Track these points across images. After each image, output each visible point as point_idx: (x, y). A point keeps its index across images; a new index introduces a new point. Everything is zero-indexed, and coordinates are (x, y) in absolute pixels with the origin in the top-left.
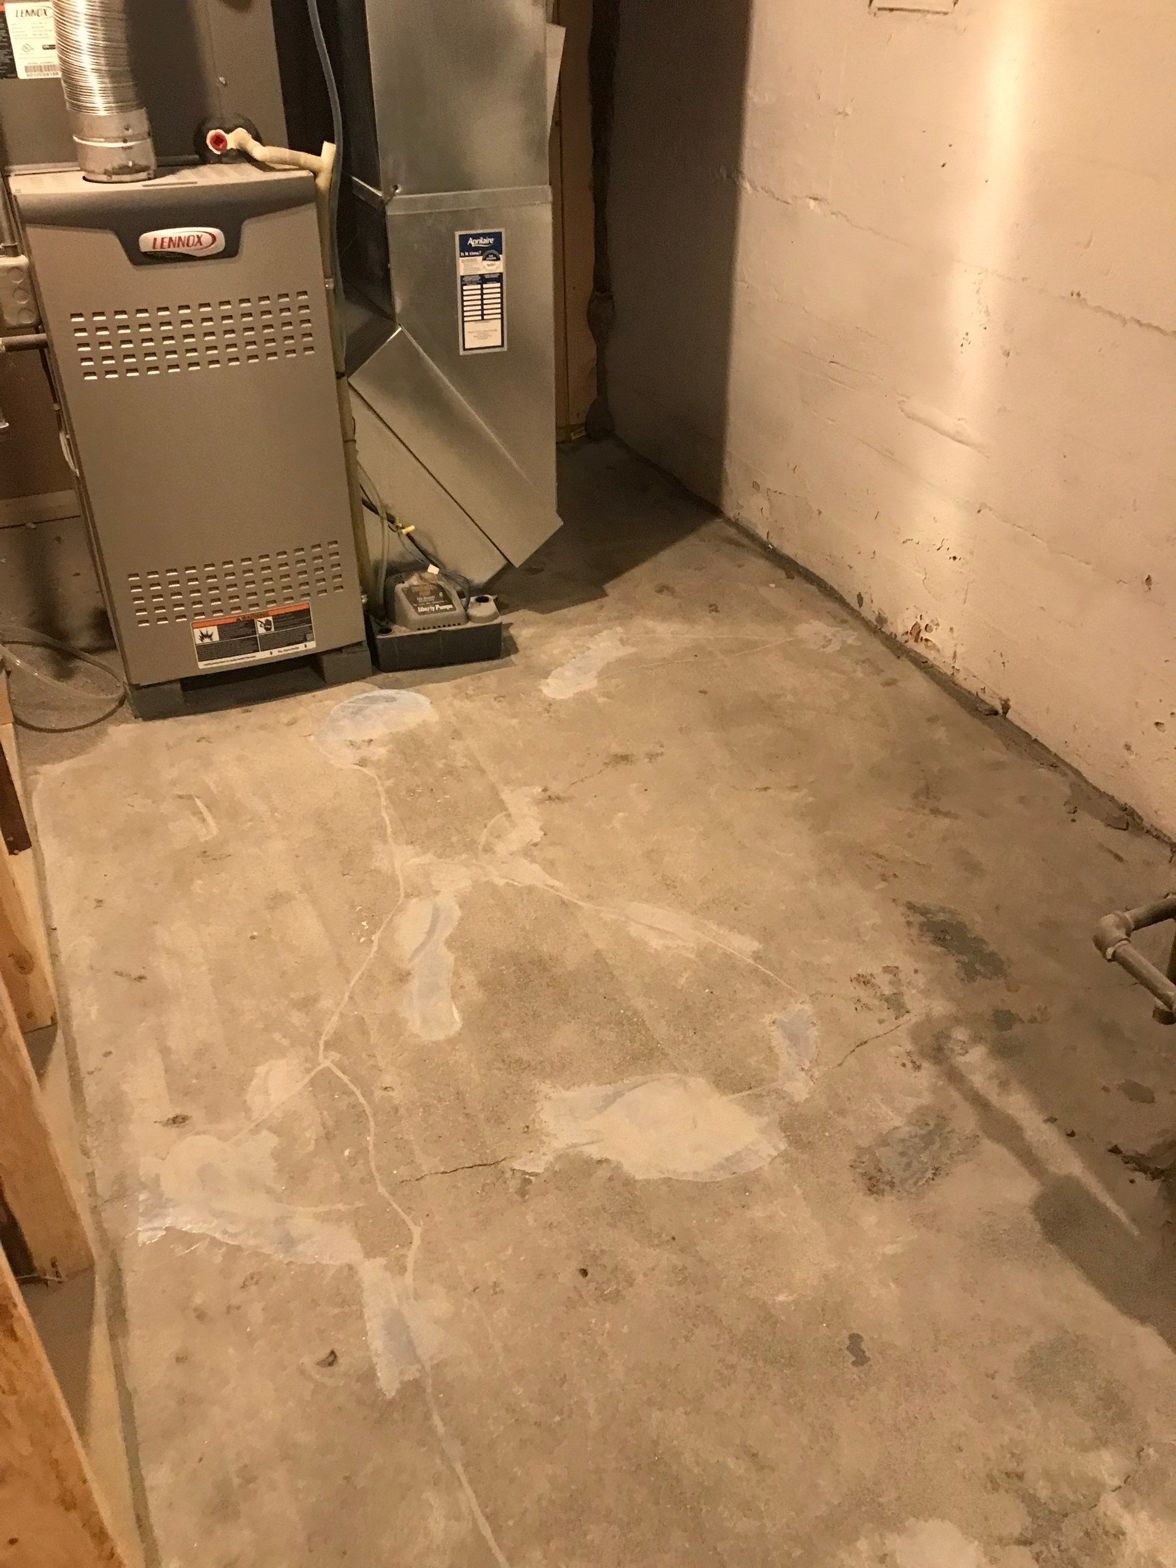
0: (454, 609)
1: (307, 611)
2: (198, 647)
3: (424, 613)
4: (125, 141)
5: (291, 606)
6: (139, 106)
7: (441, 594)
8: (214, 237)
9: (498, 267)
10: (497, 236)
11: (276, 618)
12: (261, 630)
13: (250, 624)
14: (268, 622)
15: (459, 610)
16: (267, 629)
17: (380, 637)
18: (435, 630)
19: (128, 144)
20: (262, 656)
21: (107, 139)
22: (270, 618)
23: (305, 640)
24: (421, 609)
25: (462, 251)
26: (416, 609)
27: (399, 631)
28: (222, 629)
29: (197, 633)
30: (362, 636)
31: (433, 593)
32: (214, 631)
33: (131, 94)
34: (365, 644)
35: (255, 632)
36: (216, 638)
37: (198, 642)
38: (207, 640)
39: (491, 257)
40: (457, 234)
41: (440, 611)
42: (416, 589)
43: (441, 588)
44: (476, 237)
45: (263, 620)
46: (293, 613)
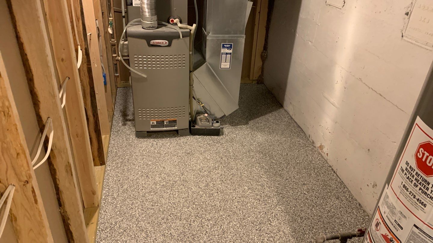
0: (209, 124)
1: (176, 121)
2: (151, 125)
3: (203, 124)
4: (151, 22)
5: (172, 119)
6: (155, 15)
7: (207, 120)
8: (166, 43)
9: (231, 51)
10: (231, 45)
11: (169, 121)
12: (165, 123)
13: (163, 122)
14: (167, 122)
15: (211, 124)
16: (167, 123)
17: (192, 128)
18: (204, 128)
19: (152, 22)
20: (165, 129)
21: (147, 21)
22: (168, 121)
23: (175, 126)
24: (202, 123)
25: (222, 47)
26: (201, 123)
27: (197, 127)
28: (157, 122)
29: (151, 122)
30: (188, 127)
31: (206, 119)
32: (155, 122)
33: (154, 13)
34: (189, 129)
35: (164, 124)
36: (155, 124)
37: (151, 124)
38: (153, 124)
39: (229, 49)
40: (222, 44)
41: (206, 124)
42: (202, 118)
43: (207, 119)
44: (226, 45)
45: (166, 121)
46: (173, 121)
